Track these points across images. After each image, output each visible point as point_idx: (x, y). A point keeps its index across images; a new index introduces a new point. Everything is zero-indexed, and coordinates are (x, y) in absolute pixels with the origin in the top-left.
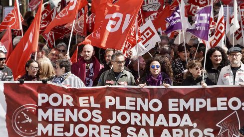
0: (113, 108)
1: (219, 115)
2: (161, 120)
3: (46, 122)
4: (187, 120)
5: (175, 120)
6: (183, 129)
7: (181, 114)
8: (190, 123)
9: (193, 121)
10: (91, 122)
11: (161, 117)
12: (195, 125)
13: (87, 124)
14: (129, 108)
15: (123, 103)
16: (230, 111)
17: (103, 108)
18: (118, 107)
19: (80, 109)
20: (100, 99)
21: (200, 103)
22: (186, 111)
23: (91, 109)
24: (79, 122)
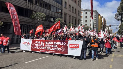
0: (46, 44)
1: (62, 46)
2: (53, 46)
3: (36, 46)
4: (56, 46)
5: (55, 46)
6: (56, 48)
7: (56, 45)
8: (57, 47)
9: (57, 46)
10: (42, 46)
11: (53, 45)
12: (58, 47)
13: (42, 47)
14: (48, 44)
15: (47, 43)
16: (64, 45)
17: (44, 44)
18: (47, 44)
19: (41, 44)
20: (44, 43)
21: (59, 43)
22: (56, 44)
23: (42, 44)
24: (40, 46)
